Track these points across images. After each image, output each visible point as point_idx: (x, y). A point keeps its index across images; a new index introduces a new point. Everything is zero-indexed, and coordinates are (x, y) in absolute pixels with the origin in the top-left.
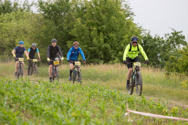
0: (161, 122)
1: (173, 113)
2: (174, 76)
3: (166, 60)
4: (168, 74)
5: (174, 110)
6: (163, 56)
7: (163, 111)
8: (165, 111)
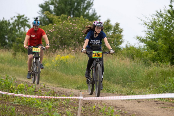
0: (9, 97)
1: (19, 89)
2: (20, 56)
3: (13, 41)
4: (15, 54)
5: (20, 86)
6: (10, 37)
7: (10, 88)
8: (12, 87)
